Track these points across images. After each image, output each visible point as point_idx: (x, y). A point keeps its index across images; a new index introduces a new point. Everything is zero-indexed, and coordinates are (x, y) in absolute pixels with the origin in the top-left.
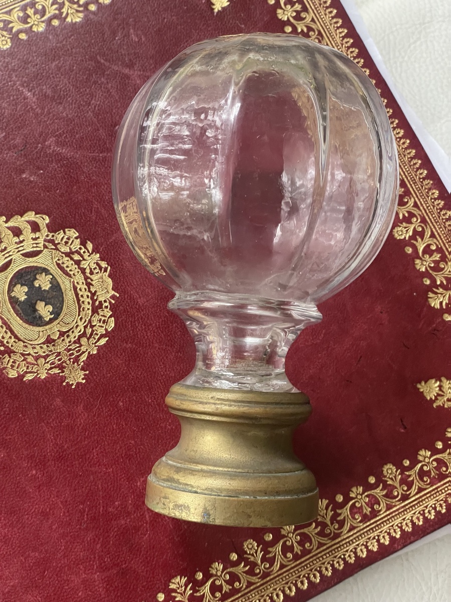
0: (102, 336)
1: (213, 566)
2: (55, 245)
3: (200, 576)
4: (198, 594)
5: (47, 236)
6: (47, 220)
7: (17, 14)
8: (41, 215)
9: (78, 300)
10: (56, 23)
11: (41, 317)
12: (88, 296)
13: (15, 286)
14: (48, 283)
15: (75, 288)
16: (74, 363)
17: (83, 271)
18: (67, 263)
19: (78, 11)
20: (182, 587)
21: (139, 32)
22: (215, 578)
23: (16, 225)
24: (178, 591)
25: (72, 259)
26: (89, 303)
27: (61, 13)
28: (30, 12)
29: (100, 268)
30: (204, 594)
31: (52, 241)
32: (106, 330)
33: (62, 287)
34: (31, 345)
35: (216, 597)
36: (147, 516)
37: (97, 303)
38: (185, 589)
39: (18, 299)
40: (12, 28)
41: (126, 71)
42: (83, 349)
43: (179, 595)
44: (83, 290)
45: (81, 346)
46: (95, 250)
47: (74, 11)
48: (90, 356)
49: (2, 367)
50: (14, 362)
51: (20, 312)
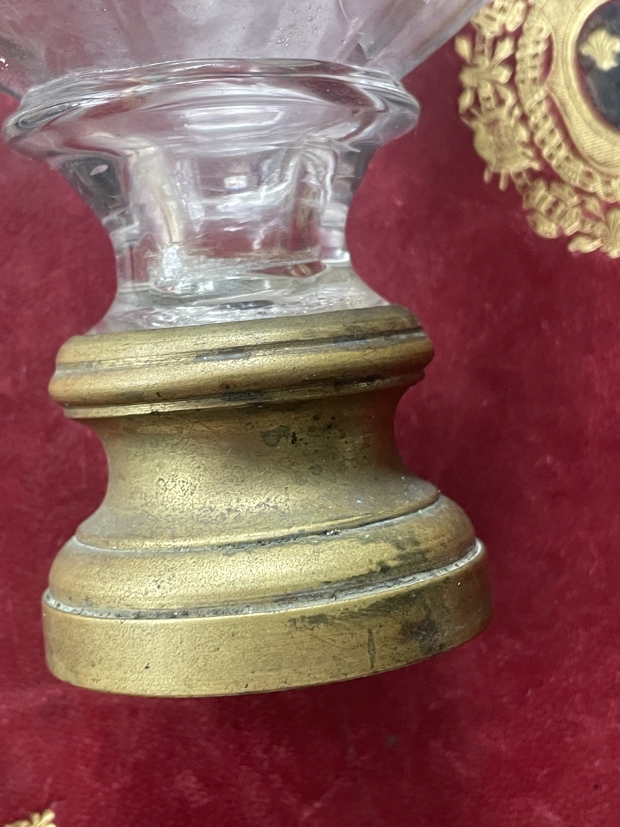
13: (593, 30)
39: (595, 64)
49: (525, 206)
50: (556, 204)
51: (595, 93)
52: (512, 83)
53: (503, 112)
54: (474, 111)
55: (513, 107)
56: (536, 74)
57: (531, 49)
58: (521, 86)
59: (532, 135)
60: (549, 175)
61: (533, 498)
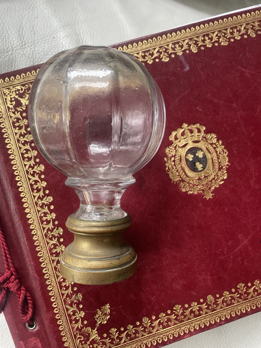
0: (222, 180)
1: (255, 281)
2: (206, 139)
3: (250, 285)
4: (248, 292)
5: (203, 135)
6: (204, 129)
7: (201, 38)
8: (201, 126)
9: (213, 164)
10: (216, 44)
11: (197, 169)
12: (217, 163)
13: (188, 154)
14: (202, 155)
15: (212, 159)
16: (208, 189)
17: (216, 152)
18: (211, 148)
19: (226, 41)
20: (242, 287)
21: (250, 54)
22: (255, 286)
23: (191, 128)
24: (240, 289)
25: (212, 146)
26: (217, 166)
27: (219, 41)
28: (206, 38)
29: (224, 152)
30: (250, 292)
31: (205, 137)
32: (223, 178)
33: (207, 157)
34: (192, 179)
35: (255, 294)
36: (231, 257)
37: (221, 167)
38: (243, 289)
39: (189, 160)
40: (198, 44)
41: (244, 70)
42: (213, 184)
43: (241, 291)
44: (216, 160)
45: (212, 183)
46: (222, 144)
47: (224, 41)
48: (215, 188)
49: (179, 187)
50: (184, 185)
51: (189, 165)
52: (175, 165)
53: (174, 169)
54: (168, 170)
55: (175, 169)
56: (179, 162)
57: (177, 158)
58: (176, 165)
59: (179, 174)
60: (183, 181)
61: (186, 239)
